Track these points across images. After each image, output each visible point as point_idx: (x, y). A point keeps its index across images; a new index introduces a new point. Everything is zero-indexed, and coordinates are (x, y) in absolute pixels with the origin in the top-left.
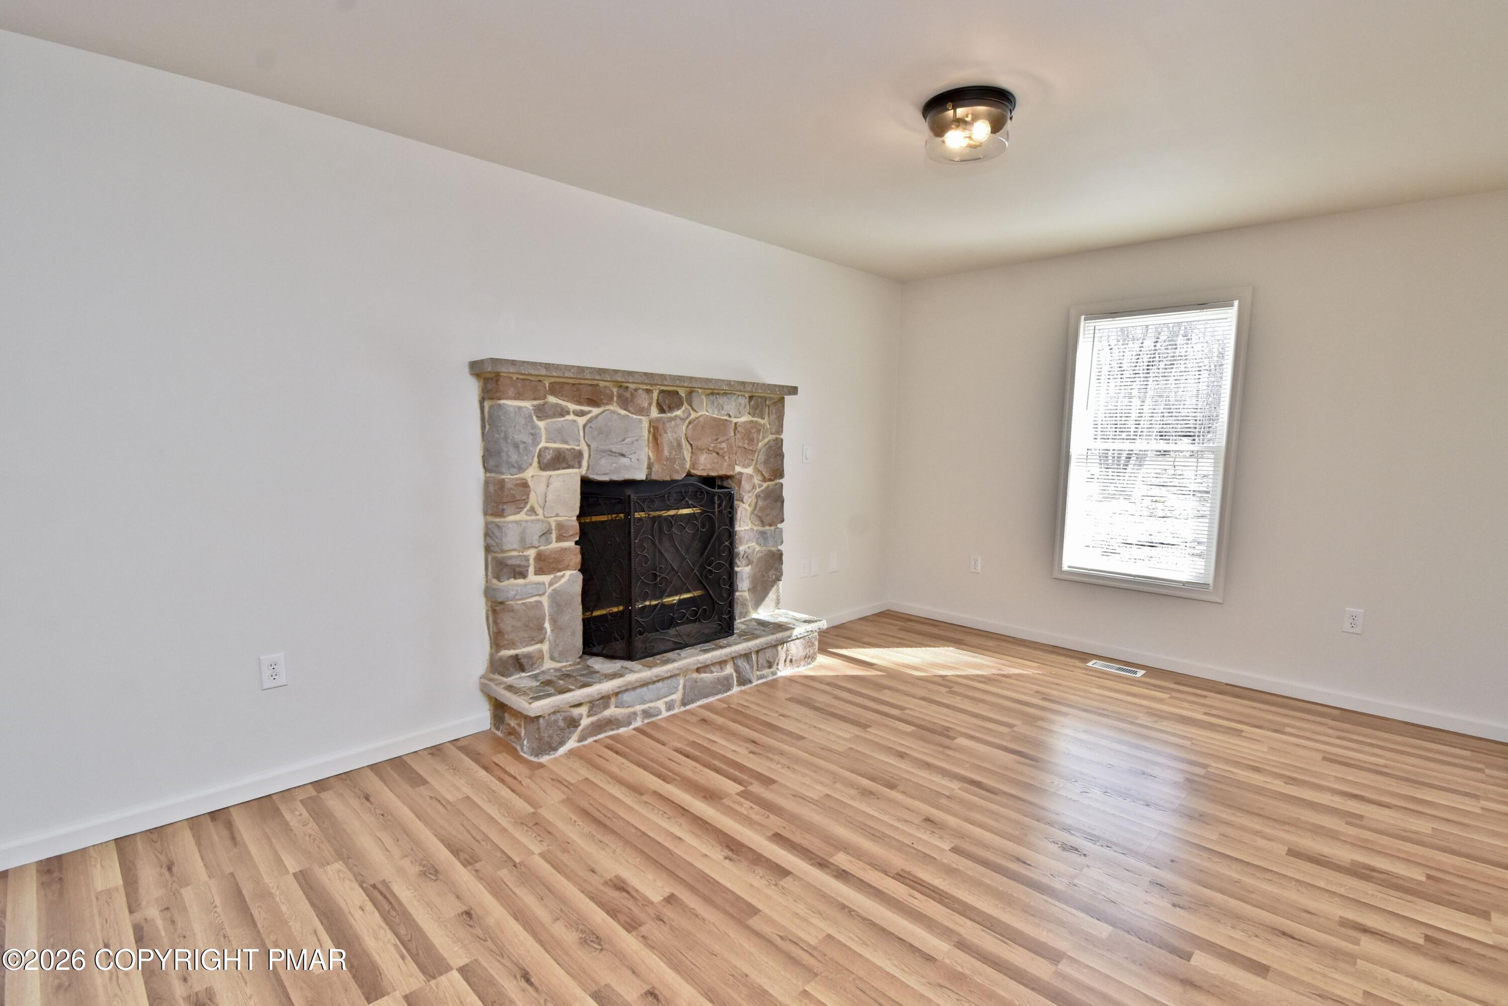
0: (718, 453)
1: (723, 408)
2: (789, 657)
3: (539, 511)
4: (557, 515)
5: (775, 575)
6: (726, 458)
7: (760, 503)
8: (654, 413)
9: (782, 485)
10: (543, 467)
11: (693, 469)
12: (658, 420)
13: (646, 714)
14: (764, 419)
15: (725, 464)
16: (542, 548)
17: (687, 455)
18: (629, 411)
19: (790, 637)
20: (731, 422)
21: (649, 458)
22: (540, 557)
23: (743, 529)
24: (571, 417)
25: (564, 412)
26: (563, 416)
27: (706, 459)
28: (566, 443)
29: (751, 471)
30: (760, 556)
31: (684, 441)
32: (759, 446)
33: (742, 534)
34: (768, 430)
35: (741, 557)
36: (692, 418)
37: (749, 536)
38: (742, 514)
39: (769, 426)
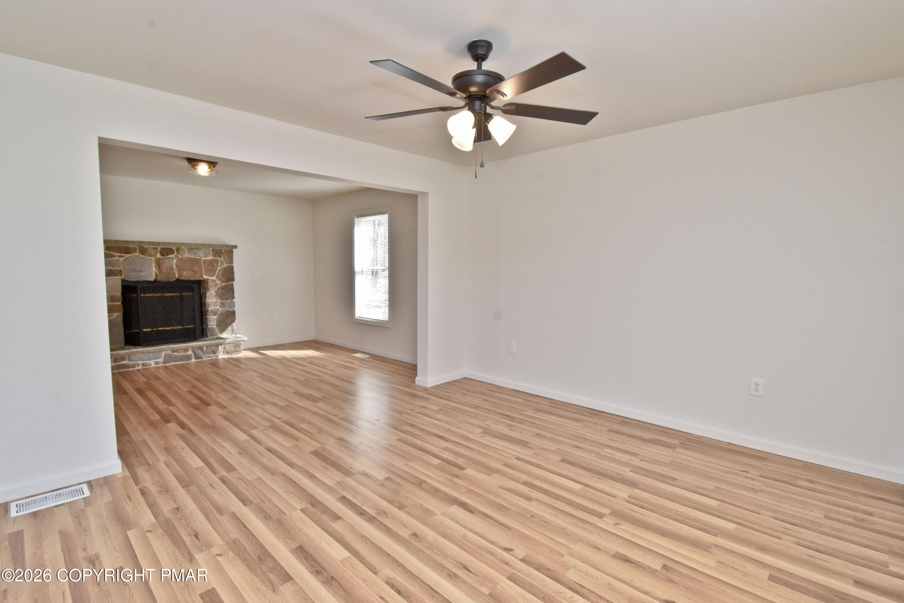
0: (193, 271)
1: (196, 254)
2: (225, 350)
5: (231, 320)
6: (199, 273)
7: (220, 291)
8: (159, 256)
9: (233, 285)
11: (180, 277)
12: (159, 259)
13: (143, 365)
14: (222, 258)
15: (198, 276)
17: (176, 272)
18: (145, 256)
19: (224, 342)
20: (202, 259)
21: (156, 273)
23: (211, 301)
24: (117, 258)
25: (113, 256)
27: (187, 273)
28: (114, 267)
29: (214, 278)
30: (222, 312)
31: (175, 267)
32: (219, 268)
33: (210, 303)
34: (223, 262)
35: (210, 312)
36: (179, 258)
37: (215, 304)
38: (209, 295)
39: (224, 261)
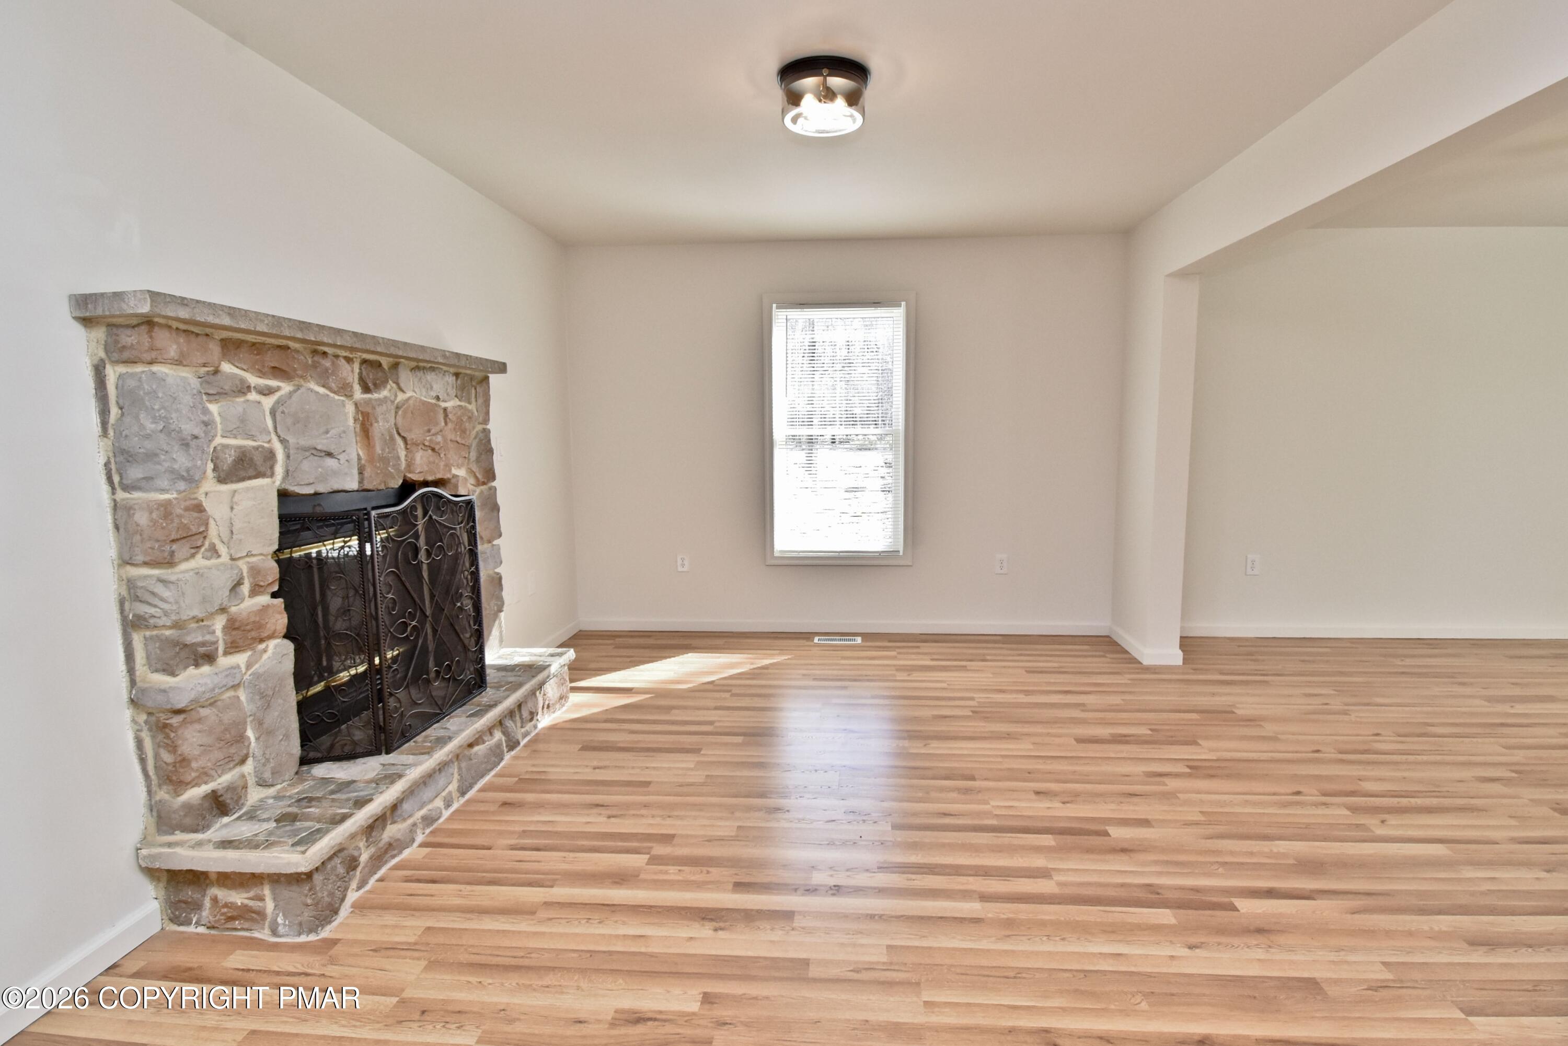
0: (435, 450)
1: (432, 388)
2: (547, 703)
3: (222, 549)
4: (249, 555)
5: (497, 605)
6: (442, 455)
8: (359, 393)
9: (495, 490)
10: (222, 477)
11: (410, 472)
12: (362, 403)
13: (428, 820)
14: (471, 403)
16: (233, 610)
17: (402, 453)
20: (439, 407)
21: (359, 459)
22: (232, 626)
24: (253, 396)
25: (244, 389)
26: (244, 394)
27: (422, 457)
28: (250, 437)
29: (464, 471)
31: (395, 433)
34: (476, 418)
36: (399, 400)
39: (477, 412)
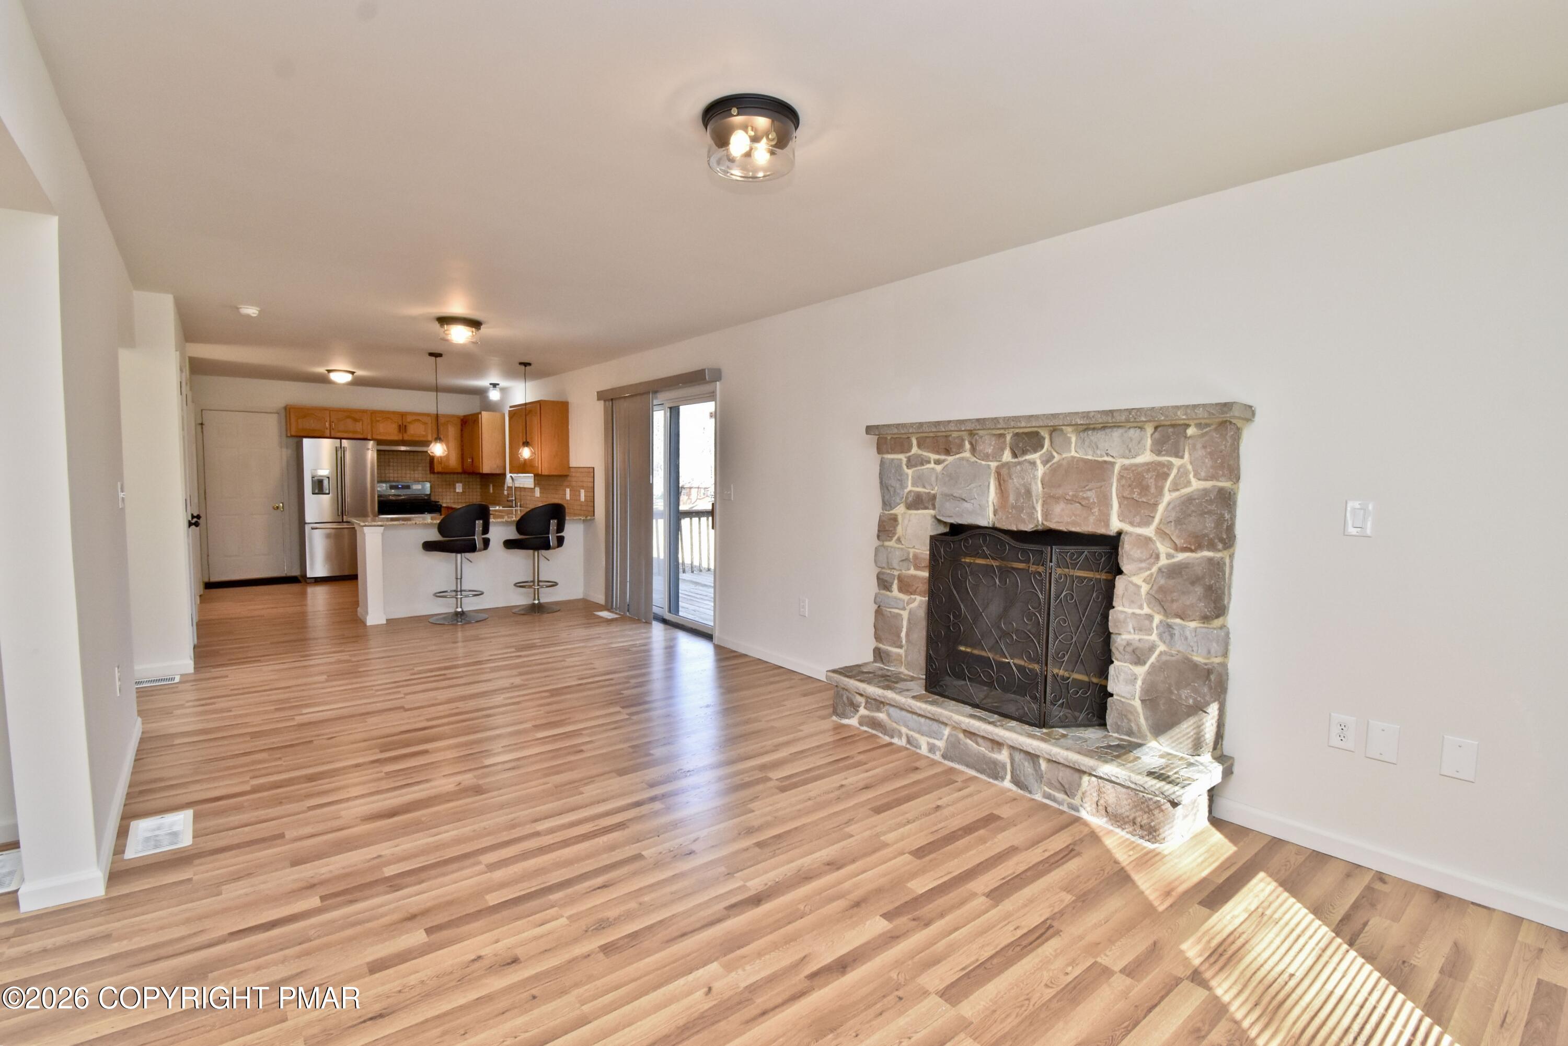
3: (903, 541)
4: (914, 547)
6: (1096, 510)
7: (1167, 581)
8: (1007, 456)
10: (909, 507)
11: (1047, 521)
12: (1007, 464)
13: (909, 739)
14: (1182, 457)
15: (1096, 519)
16: (904, 571)
17: (1039, 508)
18: (978, 457)
19: (1094, 770)
20: (1114, 464)
21: (994, 505)
22: (899, 578)
23: (1130, 611)
24: (932, 465)
25: (924, 461)
26: (922, 464)
27: (1063, 510)
29: (1149, 531)
30: (1164, 658)
31: (1038, 488)
32: (1167, 497)
33: (1122, 617)
34: (1186, 473)
35: (1121, 649)
36: (1055, 460)
37: (1144, 623)
38: (1126, 589)
39: (1190, 467)
